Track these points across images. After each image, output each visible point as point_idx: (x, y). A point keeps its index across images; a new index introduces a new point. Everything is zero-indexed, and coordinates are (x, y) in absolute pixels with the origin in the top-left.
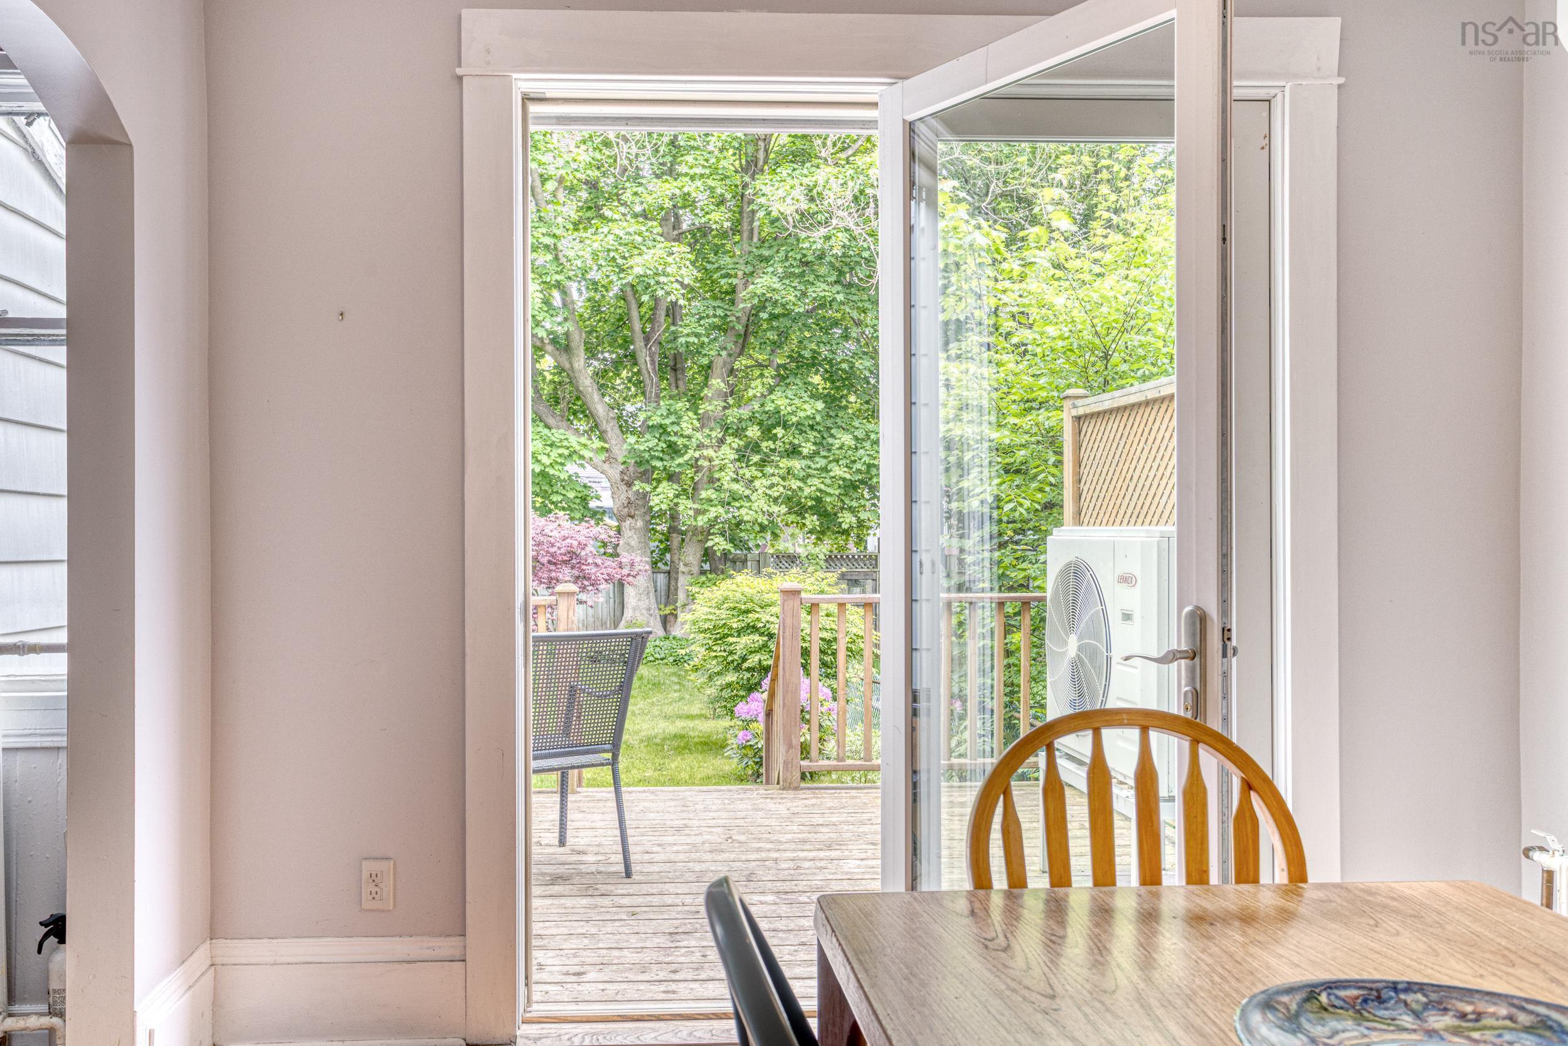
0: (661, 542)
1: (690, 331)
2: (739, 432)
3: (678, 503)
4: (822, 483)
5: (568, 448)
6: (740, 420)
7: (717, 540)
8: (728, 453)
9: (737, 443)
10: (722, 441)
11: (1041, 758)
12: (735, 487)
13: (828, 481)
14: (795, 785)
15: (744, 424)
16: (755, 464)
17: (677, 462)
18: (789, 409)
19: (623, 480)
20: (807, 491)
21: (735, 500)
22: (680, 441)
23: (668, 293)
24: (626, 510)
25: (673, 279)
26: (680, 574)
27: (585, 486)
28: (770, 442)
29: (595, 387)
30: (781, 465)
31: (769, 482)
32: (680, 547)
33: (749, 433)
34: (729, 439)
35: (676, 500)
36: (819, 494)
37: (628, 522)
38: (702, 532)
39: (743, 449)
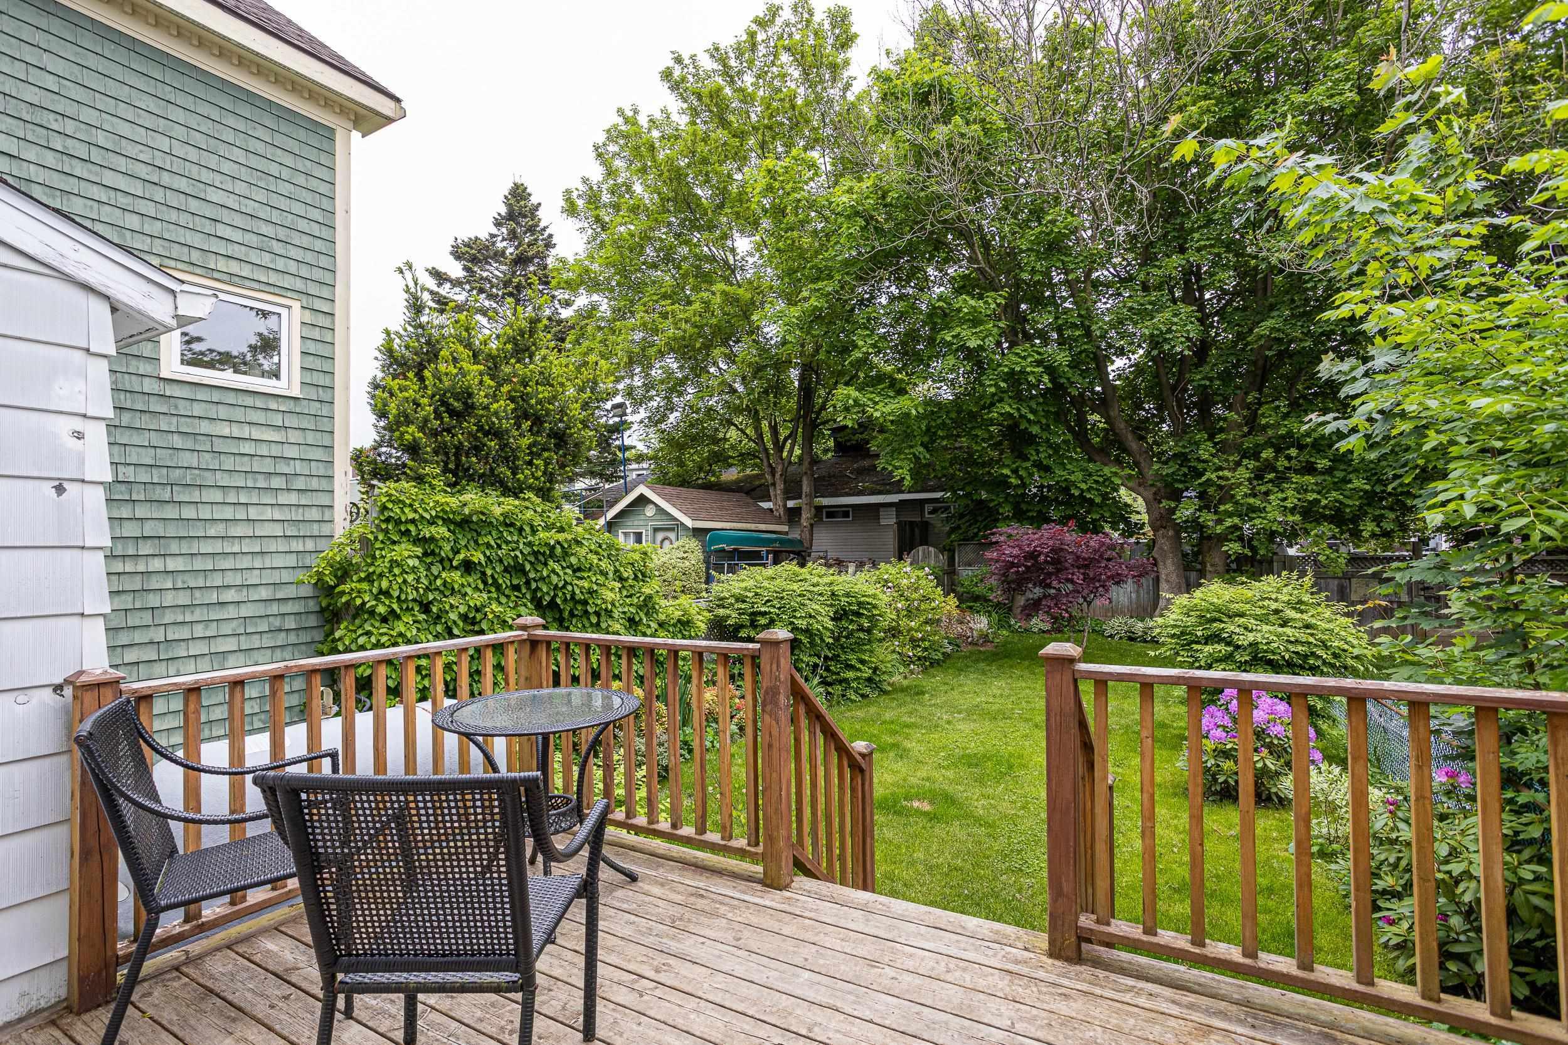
2: (1256, 456)
3: (1201, 516)
4: (1341, 494)
5: (1102, 476)
6: (1257, 445)
7: (1233, 546)
8: (1243, 474)
9: (1252, 464)
10: (1238, 464)
12: (1251, 500)
13: (1347, 493)
15: (1259, 449)
16: (1271, 481)
19: (1154, 499)
20: (1324, 502)
21: (1253, 511)
22: (1200, 466)
24: (1158, 522)
26: (1207, 573)
27: (1125, 505)
28: (1286, 462)
31: (1284, 496)
32: (1209, 551)
33: (1264, 456)
34: (1245, 462)
36: (1337, 505)
38: (1222, 539)
39: (1259, 469)
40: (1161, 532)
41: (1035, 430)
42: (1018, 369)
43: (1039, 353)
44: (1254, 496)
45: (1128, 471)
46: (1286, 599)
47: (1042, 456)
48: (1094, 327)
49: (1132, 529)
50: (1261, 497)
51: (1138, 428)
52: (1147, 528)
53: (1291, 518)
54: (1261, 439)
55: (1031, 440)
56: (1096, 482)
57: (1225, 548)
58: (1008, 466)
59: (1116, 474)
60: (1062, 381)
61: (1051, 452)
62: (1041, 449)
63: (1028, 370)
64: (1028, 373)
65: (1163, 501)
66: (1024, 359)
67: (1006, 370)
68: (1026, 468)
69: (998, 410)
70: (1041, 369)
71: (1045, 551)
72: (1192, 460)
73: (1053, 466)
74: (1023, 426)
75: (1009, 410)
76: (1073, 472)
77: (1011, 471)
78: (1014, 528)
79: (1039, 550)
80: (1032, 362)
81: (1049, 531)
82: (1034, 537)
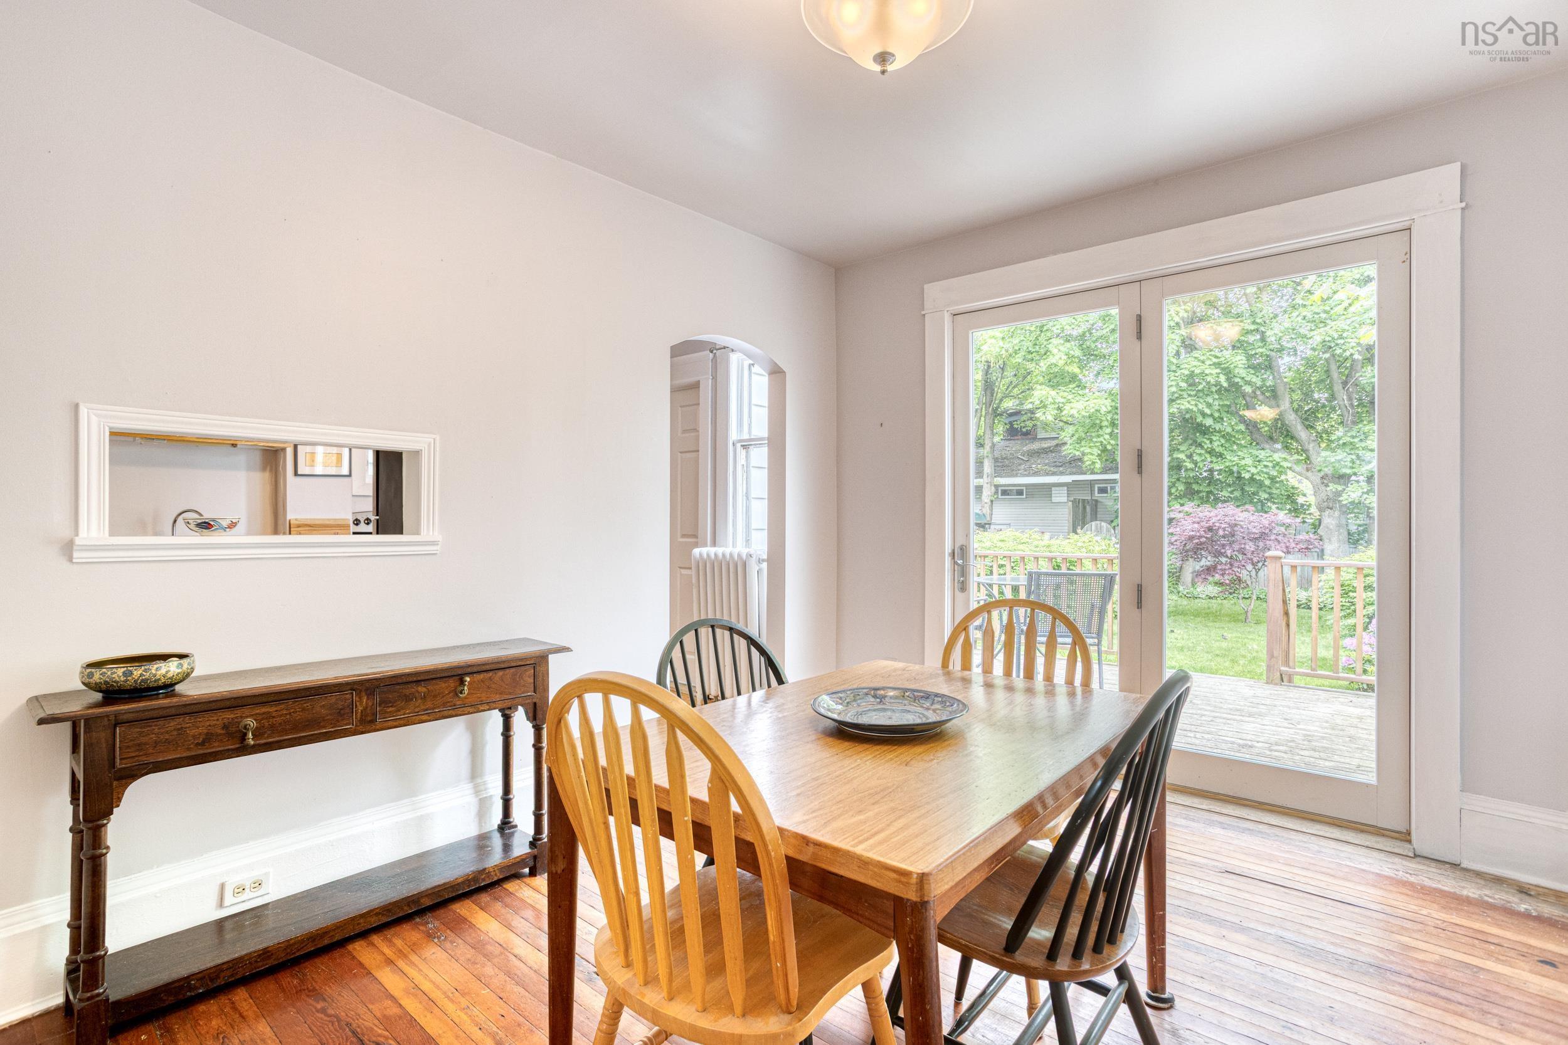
5: (1272, 462)
11: (985, 616)
19: (1323, 483)
23: (1345, 351)
24: (1325, 503)
27: (1293, 488)
29: (1299, 420)
40: (1328, 512)
41: (1209, 422)
42: (1197, 371)
43: (1216, 357)
45: (1296, 457)
47: (1216, 444)
48: (1268, 333)
49: (1297, 510)
51: (1306, 419)
52: (1313, 510)
55: (1205, 431)
56: (1266, 466)
58: (1183, 452)
59: (1285, 459)
60: (1237, 380)
61: (1223, 441)
62: (1214, 438)
63: (1207, 372)
64: (1207, 375)
65: (1330, 484)
66: (1203, 362)
67: (1187, 372)
68: (1200, 455)
69: (1178, 406)
70: (1218, 371)
71: (1223, 526)
72: (1360, 448)
73: (1225, 453)
74: (1199, 419)
75: (1188, 406)
76: (1244, 458)
77: (1186, 456)
78: (1189, 506)
79: (1217, 524)
80: (1210, 365)
81: (1224, 509)
82: (1212, 514)
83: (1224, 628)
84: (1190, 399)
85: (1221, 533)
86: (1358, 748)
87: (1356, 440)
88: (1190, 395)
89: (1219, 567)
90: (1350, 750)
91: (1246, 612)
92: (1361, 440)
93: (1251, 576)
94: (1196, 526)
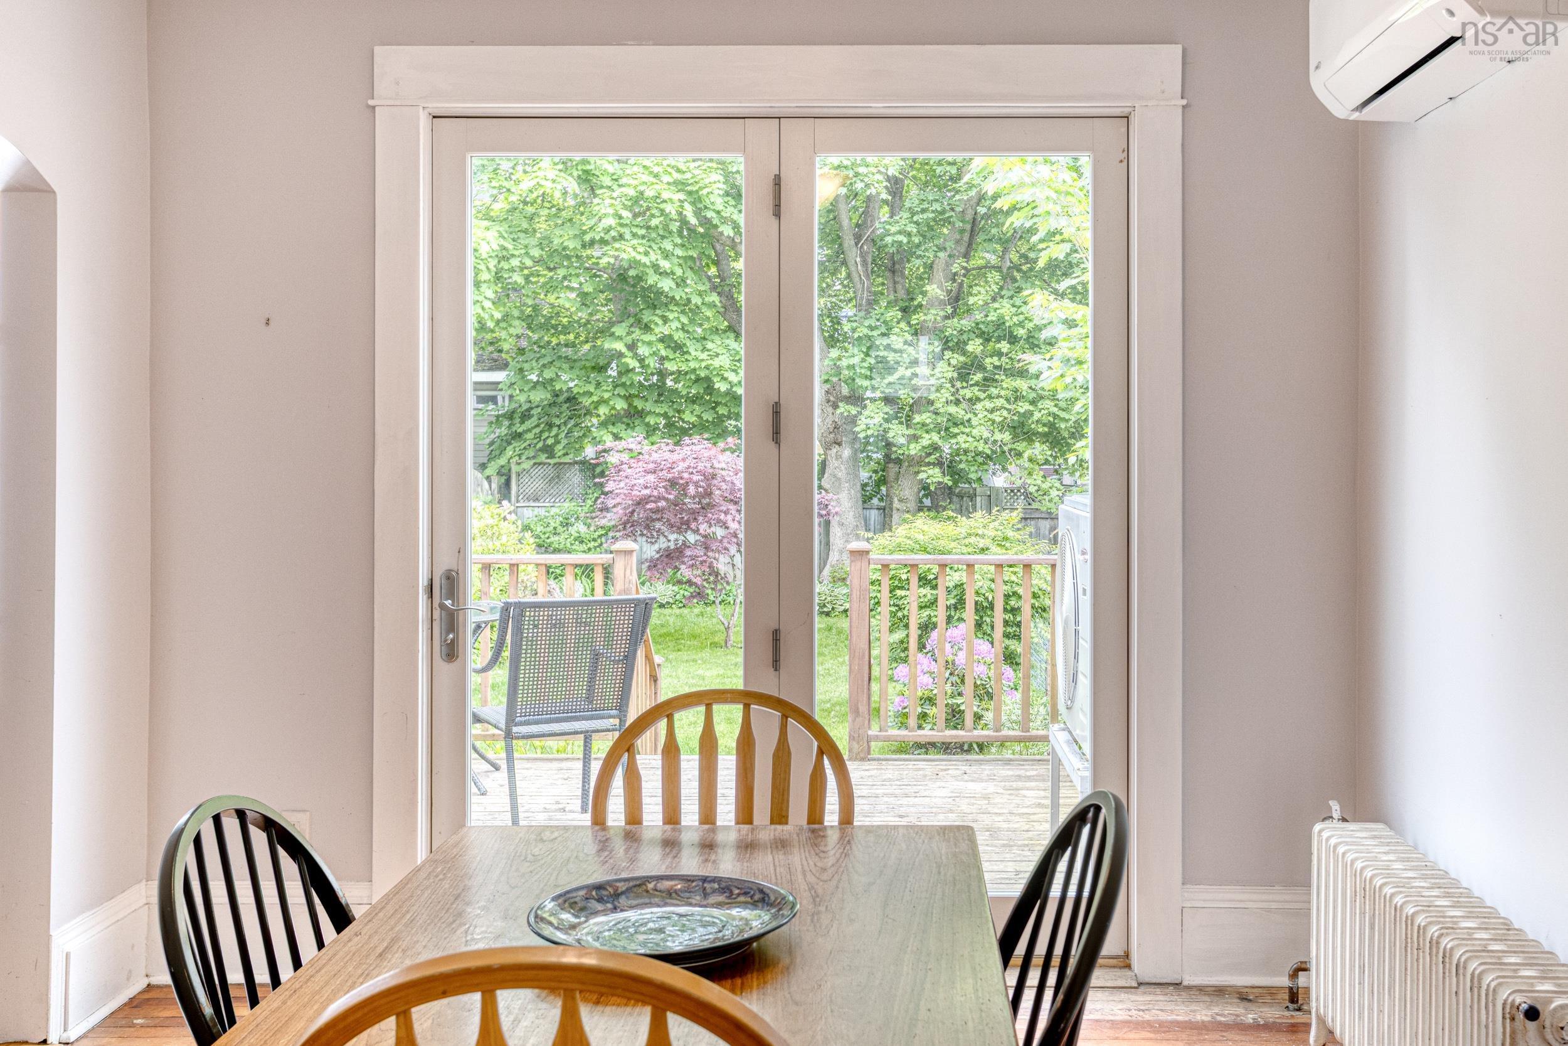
0: (876, 472)
1: (898, 228)
2: (959, 347)
3: (889, 429)
4: (1056, 406)
6: (962, 332)
7: (930, 472)
8: (944, 371)
9: (957, 359)
10: (940, 356)
11: (663, 724)
12: (952, 409)
14: (862, 755)
15: (965, 337)
16: (977, 384)
17: (886, 381)
18: (1015, 319)
19: (828, 401)
20: (1037, 415)
21: (956, 424)
22: (891, 357)
23: (867, 186)
24: (832, 436)
25: (874, 170)
26: (894, 512)
28: (996, 358)
30: (1005, 385)
31: (992, 405)
32: (897, 479)
33: (970, 348)
34: (948, 354)
35: (886, 425)
36: (1052, 419)
37: (834, 450)
38: (919, 462)
39: (964, 366)
40: (835, 450)
41: (666, 285)
42: (650, 193)
43: (679, 171)
44: (957, 402)
46: (992, 533)
47: (673, 325)
50: (964, 405)
53: (998, 436)
54: (966, 323)
55: (657, 301)
57: (922, 476)
58: (620, 338)
60: (710, 214)
61: (685, 320)
62: (671, 316)
63: (665, 195)
64: (664, 201)
65: (840, 404)
66: (656, 176)
67: (632, 192)
68: (649, 344)
69: (616, 253)
70: (682, 196)
71: (695, 478)
72: (881, 348)
73: (688, 343)
74: (652, 279)
75: (633, 254)
76: (717, 355)
77: (626, 345)
78: (634, 439)
79: (686, 475)
80: (669, 184)
81: (694, 447)
82: (675, 457)
83: (694, 661)
84: (635, 242)
85: (692, 490)
86: (1004, 845)
87: (875, 333)
88: (634, 235)
89: (688, 552)
90: (997, 850)
91: (727, 629)
92: (883, 335)
93: (733, 565)
94: (651, 478)
